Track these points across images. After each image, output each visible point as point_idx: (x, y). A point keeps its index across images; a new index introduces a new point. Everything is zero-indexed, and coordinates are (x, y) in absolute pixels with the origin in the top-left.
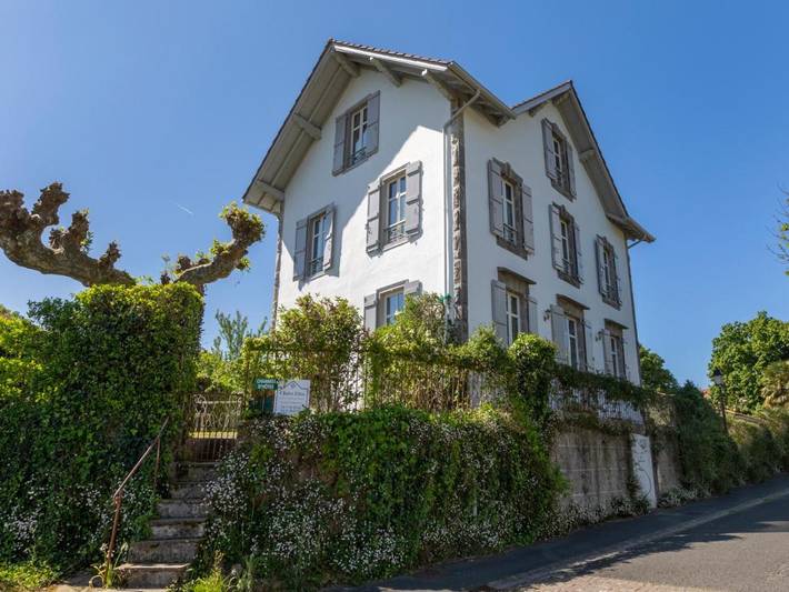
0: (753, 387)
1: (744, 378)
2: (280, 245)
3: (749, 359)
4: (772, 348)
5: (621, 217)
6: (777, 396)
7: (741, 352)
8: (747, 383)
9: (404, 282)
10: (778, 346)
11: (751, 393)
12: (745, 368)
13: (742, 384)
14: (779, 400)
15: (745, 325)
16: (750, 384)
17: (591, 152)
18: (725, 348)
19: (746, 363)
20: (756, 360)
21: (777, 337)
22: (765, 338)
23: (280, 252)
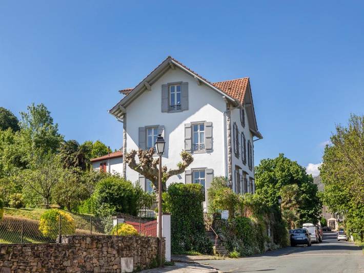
0: (274, 197)
1: (270, 192)
2: (126, 135)
3: (273, 181)
4: (286, 176)
5: (256, 131)
6: (287, 204)
7: (269, 176)
8: (271, 194)
9: (205, 168)
10: (288, 176)
11: (273, 200)
12: (271, 186)
13: (269, 195)
14: (288, 206)
15: (273, 161)
16: (273, 196)
17: (250, 105)
18: (262, 173)
19: (271, 183)
20: (277, 182)
21: (289, 170)
22: (283, 170)
23: (126, 138)
